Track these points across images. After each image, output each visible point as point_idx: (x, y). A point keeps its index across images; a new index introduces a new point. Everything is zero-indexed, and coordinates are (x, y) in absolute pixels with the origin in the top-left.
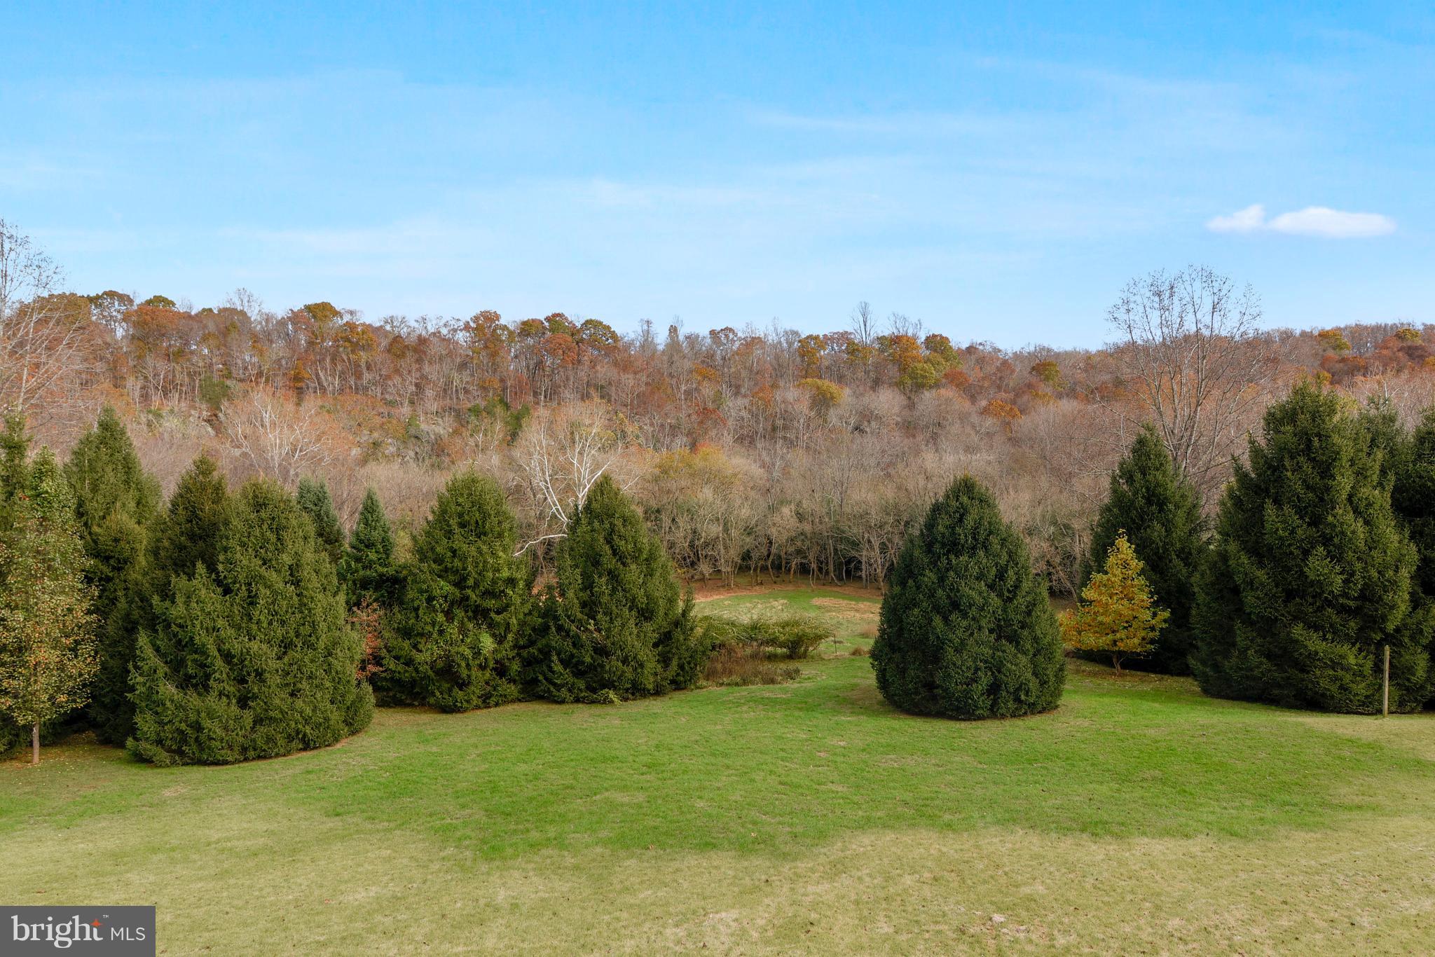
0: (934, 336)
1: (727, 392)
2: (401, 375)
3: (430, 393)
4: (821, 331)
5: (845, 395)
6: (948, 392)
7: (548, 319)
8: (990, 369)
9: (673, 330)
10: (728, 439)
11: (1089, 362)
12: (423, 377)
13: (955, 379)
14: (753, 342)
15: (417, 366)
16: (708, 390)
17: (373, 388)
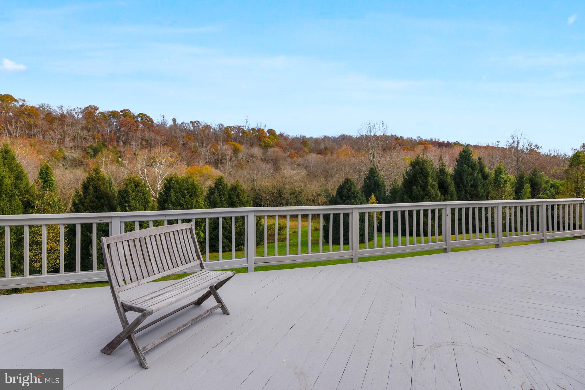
0: (271, 130)
1: (199, 145)
2: (53, 130)
3: (67, 139)
4: (231, 125)
5: (242, 148)
6: (276, 149)
7: (122, 111)
8: (288, 142)
9: (174, 120)
10: (202, 162)
11: (317, 141)
12: (64, 132)
13: (277, 145)
14: (207, 127)
15: (61, 127)
16: (191, 144)
17: (39, 135)
